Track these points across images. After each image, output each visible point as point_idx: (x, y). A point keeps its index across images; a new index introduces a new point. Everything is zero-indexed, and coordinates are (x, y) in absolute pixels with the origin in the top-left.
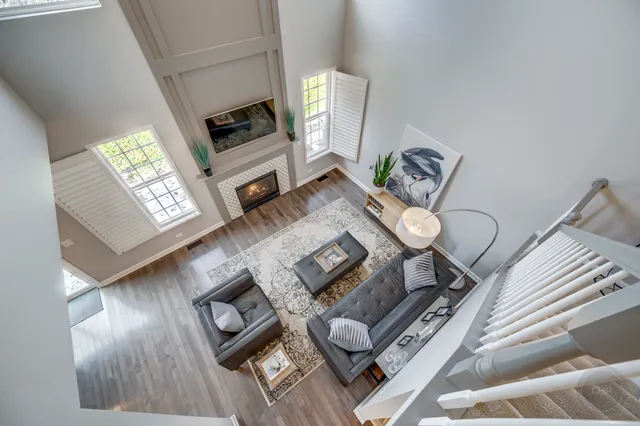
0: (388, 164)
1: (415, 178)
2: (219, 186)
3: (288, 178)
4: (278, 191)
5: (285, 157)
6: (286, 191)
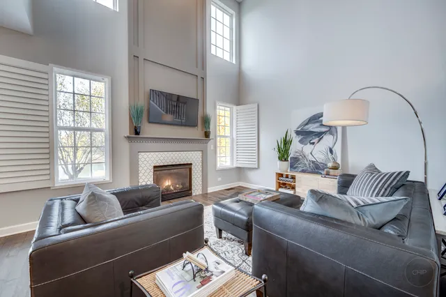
0: (287, 142)
1: (313, 143)
2: (140, 157)
3: (201, 178)
4: (191, 190)
5: (201, 154)
6: (197, 193)
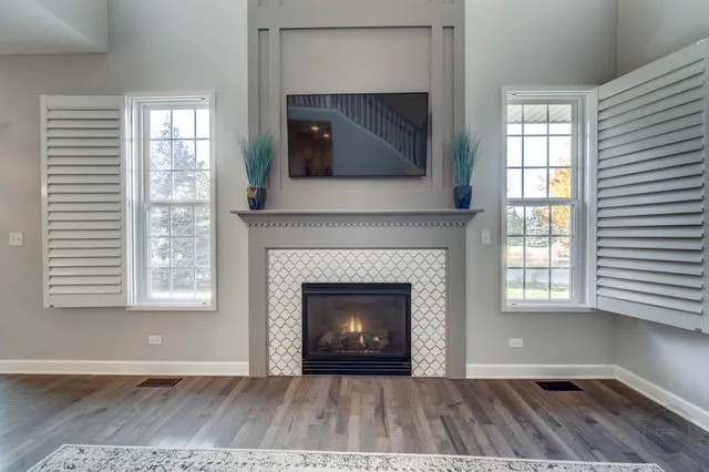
2: (272, 259)
3: (442, 330)
4: (408, 358)
5: (442, 259)
6: (430, 373)
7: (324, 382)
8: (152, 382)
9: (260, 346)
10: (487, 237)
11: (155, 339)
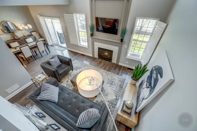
2: (94, 43)
3: (116, 58)
4: (111, 60)
5: (118, 48)
6: (114, 62)
7: (100, 60)
8: (82, 55)
9: (93, 54)
10: (126, 46)
11: (82, 50)
